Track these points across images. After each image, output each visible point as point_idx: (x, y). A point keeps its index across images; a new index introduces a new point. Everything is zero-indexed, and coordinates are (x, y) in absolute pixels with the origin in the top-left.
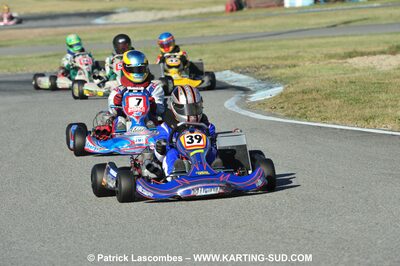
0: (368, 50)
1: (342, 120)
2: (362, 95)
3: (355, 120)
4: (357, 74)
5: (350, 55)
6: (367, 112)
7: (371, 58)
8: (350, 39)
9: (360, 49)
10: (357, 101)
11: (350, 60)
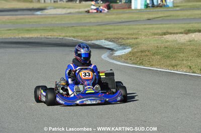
0: (173, 32)
1: (160, 66)
2: (170, 54)
3: (167, 66)
4: (168, 43)
5: (165, 34)
6: (173, 62)
7: (175, 35)
8: (165, 26)
9: (170, 31)
10: (168, 57)
11: (165, 36)
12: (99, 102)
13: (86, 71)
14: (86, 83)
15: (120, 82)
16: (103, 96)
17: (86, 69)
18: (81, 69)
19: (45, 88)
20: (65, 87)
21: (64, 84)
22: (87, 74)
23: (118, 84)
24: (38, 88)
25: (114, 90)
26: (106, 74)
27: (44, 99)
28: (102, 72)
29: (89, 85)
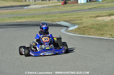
0: (102, 15)
2: (100, 28)
3: (98, 35)
4: (99, 22)
5: (97, 17)
8: (97, 12)
9: (100, 15)
12: (52, 53)
13: (46, 37)
14: (46, 44)
15: (65, 42)
16: (55, 51)
17: (46, 36)
18: (43, 36)
19: (24, 47)
20: (35, 46)
21: (34, 45)
22: (46, 39)
23: (64, 44)
24: (21, 47)
25: (61, 47)
26: (57, 39)
27: (24, 53)
28: (55, 38)
29: (47, 45)
